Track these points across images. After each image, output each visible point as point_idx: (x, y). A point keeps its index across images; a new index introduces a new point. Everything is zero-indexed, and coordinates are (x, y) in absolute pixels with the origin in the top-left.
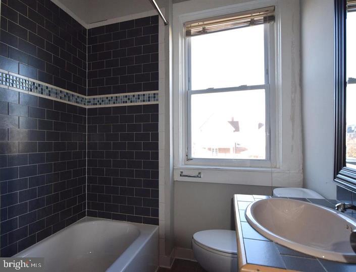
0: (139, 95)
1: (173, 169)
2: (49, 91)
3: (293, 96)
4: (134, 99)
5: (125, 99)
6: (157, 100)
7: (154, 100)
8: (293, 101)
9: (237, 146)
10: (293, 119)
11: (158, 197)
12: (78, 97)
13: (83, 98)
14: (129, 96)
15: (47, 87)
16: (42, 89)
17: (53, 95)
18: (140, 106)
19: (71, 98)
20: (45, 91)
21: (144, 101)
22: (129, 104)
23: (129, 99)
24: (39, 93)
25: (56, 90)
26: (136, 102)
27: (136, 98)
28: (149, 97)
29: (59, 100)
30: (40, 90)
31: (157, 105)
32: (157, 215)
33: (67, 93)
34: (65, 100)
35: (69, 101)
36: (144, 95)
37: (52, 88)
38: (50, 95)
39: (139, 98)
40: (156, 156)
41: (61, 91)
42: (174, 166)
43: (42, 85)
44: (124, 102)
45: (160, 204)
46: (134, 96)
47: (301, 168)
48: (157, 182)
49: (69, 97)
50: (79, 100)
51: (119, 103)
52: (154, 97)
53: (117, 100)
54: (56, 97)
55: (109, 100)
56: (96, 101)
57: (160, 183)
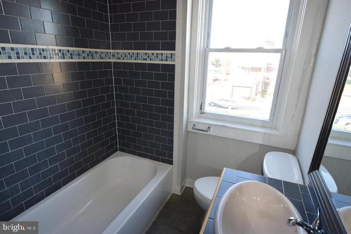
0: (157, 54)
1: (187, 122)
2: (71, 54)
3: (305, 67)
4: (153, 57)
5: (145, 57)
6: (174, 60)
7: (171, 61)
8: (304, 71)
9: (269, 66)
10: (300, 90)
11: (173, 144)
12: (102, 52)
13: (107, 53)
14: (149, 53)
15: (68, 51)
16: (63, 54)
17: (75, 57)
18: (159, 65)
19: (95, 55)
20: (66, 55)
21: (162, 60)
22: (148, 62)
23: (148, 57)
24: (61, 58)
25: (78, 51)
26: (155, 60)
27: (155, 56)
28: (167, 57)
29: (82, 60)
30: (62, 55)
31: (174, 66)
32: (172, 158)
33: (90, 52)
34: (88, 59)
35: (93, 59)
36: (162, 54)
37: (73, 51)
38: (72, 58)
39: (157, 57)
40: (172, 111)
41: (83, 52)
42: (188, 119)
43: (63, 50)
44: (144, 59)
45: (174, 150)
46: (153, 54)
47: (297, 134)
48: (172, 133)
49: (92, 55)
50: (103, 55)
51: (140, 60)
52: (172, 58)
53: (138, 57)
54: (79, 58)
55: (131, 56)
56: (119, 56)
57: (174, 134)
